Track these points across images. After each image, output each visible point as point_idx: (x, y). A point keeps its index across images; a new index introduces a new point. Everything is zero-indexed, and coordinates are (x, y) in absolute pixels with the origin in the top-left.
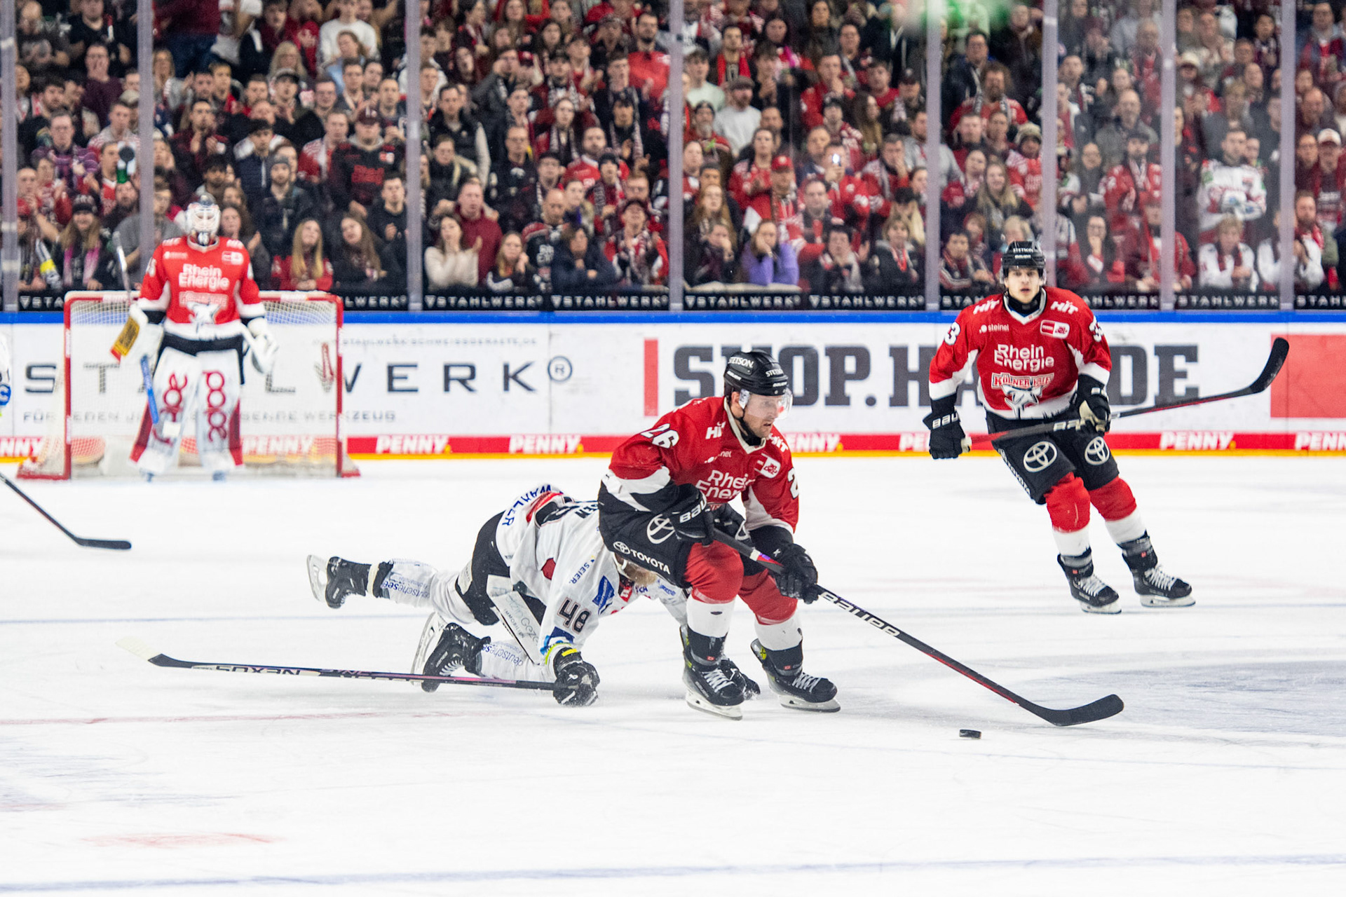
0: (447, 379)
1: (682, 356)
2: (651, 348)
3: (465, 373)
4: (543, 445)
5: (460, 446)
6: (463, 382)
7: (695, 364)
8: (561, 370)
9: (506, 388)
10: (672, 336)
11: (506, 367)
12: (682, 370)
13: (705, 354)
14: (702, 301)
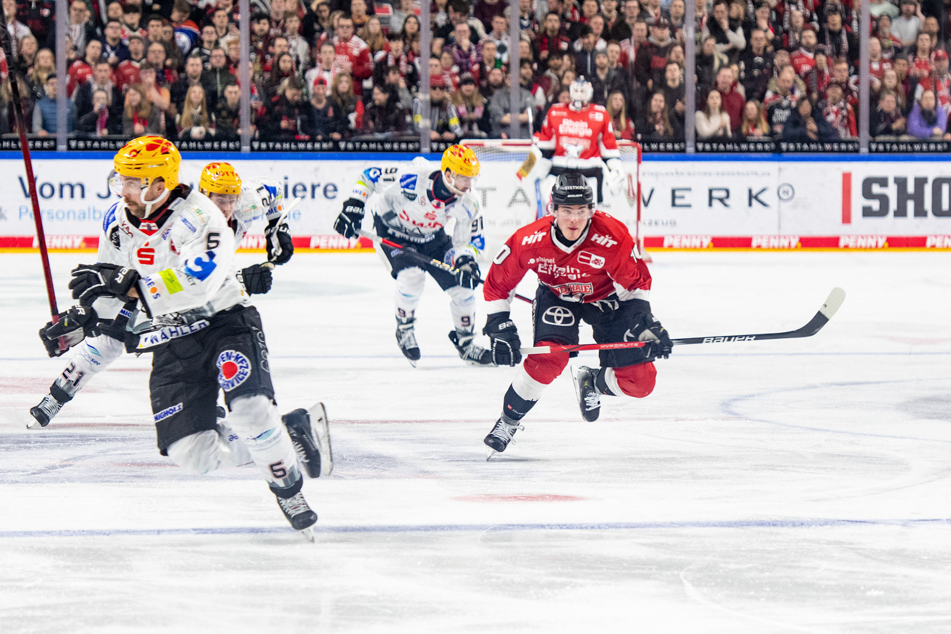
0: (711, 198)
1: (868, 183)
2: (847, 178)
3: (723, 194)
4: (775, 243)
5: (720, 243)
6: (721, 200)
7: (876, 189)
8: (786, 193)
9: (750, 204)
10: (861, 170)
11: (750, 191)
12: (867, 194)
13: (883, 182)
14: (881, 147)
